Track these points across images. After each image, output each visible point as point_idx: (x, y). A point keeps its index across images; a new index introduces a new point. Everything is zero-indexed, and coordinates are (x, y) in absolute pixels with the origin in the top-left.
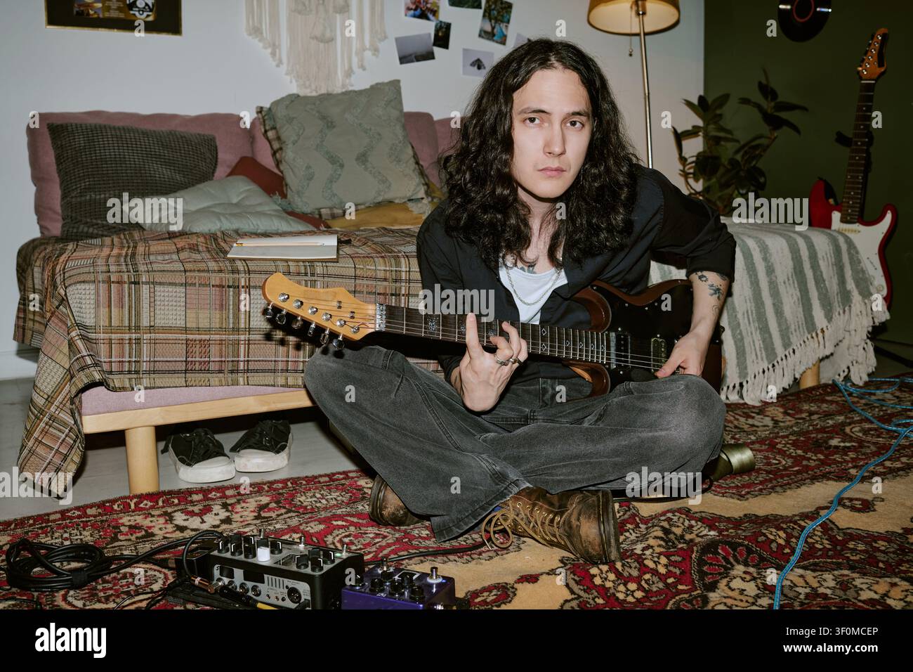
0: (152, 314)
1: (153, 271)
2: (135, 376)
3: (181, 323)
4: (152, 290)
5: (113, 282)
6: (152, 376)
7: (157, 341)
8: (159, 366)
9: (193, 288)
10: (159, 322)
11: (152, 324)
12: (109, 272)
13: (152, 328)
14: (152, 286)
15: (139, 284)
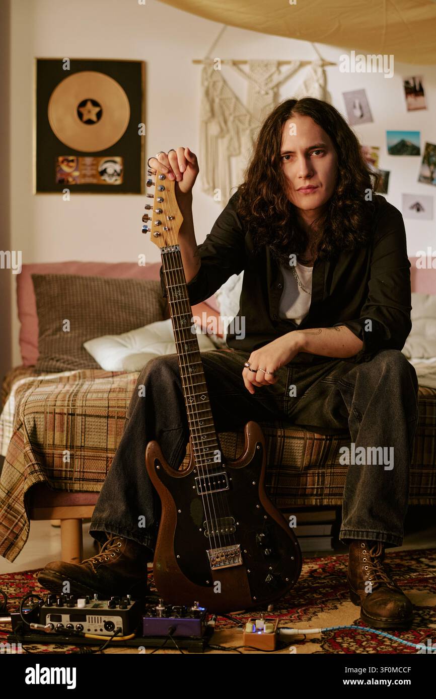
0: (83, 437)
1: (86, 406)
2: (69, 481)
3: (104, 445)
4: (83, 420)
5: (57, 413)
6: (81, 482)
7: (86, 457)
8: (87, 476)
9: (113, 419)
10: (89, 443)
11: (83, 445)
12: (55, 406)
13: (82, 448)
14: (83, 417)
15: (74, 415)
